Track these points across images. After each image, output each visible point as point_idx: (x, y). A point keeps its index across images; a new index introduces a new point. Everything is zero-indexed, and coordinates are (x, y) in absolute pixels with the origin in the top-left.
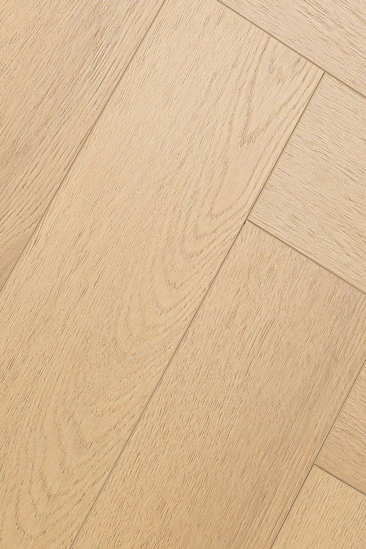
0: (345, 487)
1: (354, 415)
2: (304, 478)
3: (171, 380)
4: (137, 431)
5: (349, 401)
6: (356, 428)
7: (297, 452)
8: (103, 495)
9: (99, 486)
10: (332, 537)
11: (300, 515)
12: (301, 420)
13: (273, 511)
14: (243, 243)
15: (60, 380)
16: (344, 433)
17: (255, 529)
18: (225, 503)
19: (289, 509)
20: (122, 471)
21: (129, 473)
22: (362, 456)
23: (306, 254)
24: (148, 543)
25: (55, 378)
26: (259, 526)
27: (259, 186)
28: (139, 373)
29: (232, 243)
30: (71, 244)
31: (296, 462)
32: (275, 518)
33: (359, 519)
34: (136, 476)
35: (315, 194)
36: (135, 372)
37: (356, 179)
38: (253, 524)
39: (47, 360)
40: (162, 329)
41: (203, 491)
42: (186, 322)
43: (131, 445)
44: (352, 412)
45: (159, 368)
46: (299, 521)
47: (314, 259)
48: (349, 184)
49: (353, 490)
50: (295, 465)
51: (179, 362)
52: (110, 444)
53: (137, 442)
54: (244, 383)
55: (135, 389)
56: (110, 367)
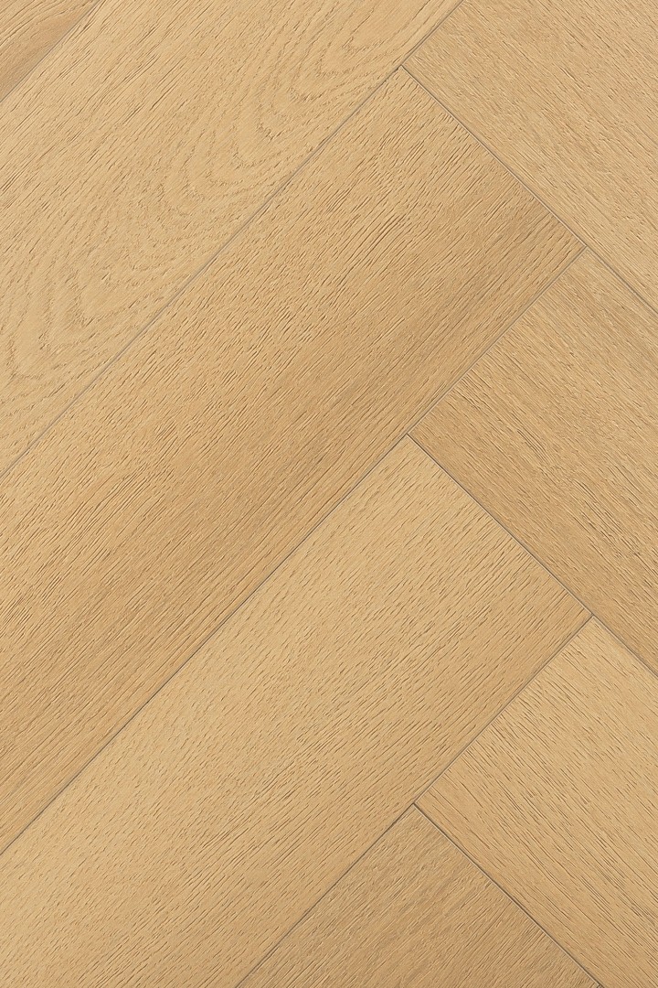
0: (445, 478)
1: (487, 380)
2: (386, 450)
3: (229, 262)
4: (160, 321)
5: (485, 358)
6: (486, 400)
7: (386, 411)
8: (88, 394)
9: (86, 381)
10: (406, 543)
11: (366, 500)
12: (405, 367)
13: (328, 482)
14: (387, 97)
15: (71, 222)
16: (465, 403)
17: (294, 499)
18: (261, 452)
19: (352, 485)
20: (125, 368)
21: (133, 375)
22: (483, 442)
23: (478, 135)
24: (135, 476)
25: (64, 219)
26: (302, 497)
27: (431, 22)
28: (184, 241)
29: (369, 93)
30: (135, 41)
31: (382, 424)
32: (328, 494)
33: (454, 529)
34: (143, 380)
35: (515, 52)
36: (179, 239)
37: (586, 44)
38: (292, 493)
39: (60, 192)
40: (234, 188)
41: (233, 428)
42: (271, 188)
43: (147, 338)
44: (485, 376)
45: (215, 242)
46: (362, 507)
47: (488, 144)
48: (572, 50)
49: (456, 486)
50: (378, 429)
51: (246, 241)
52: (119, 327)
53: (156, 336)
54: (334, 294)
55: (173, 262)
56: (145, 222)
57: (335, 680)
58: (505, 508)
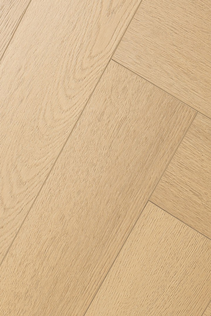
0: (167, 214)
1: (173, 173)
2: (143, 208)
3: (68, 150)
4: (49, 177)
5: (170, 165)
6: (175, 181)
7: (138, 193)
8: (32, 210)
9: (30, 205)
10: (158, 242)
11: (140, 229)
12: (141, 175)
13: (124, 225)
14: (109, 72)
15: (10, 148)
16: (167, 184)
17: (114, 234)
18: (97, 219)
19: (133, 225)
20: (42, 198)
21: (45, 200)
22: (178, 197)
23: (146, 78)
24: (55, 237)
25: (7, 147)
26: (116, 233)
27: (118, 39)
28: (50, 145)
29: (102, 73)
30: (15, 75)
31: (138, 199)
32: (125, 229)
33: (175, 233)
34: (49, 201)
35: (152, 43)
36: (49, 145)
37: (177, 32)
38: (112, 232)
39: (3, 137)
40: (63, 121)
41: (85, 212)
42: (76, 118)
43: (46, 184)
44: (172, 171)
45: (61, 143)
46: (139, 232)
47: (150, 81)
48: (173, 36)
49: (172, 217)
50: (137, 201)
51: (72, 140)
52: (36, 183)
53: (49, 183)
54: (108, 153)
55: (49, 154)
56: (35, 142)
57: (146, 300)
58: (192, 221)
